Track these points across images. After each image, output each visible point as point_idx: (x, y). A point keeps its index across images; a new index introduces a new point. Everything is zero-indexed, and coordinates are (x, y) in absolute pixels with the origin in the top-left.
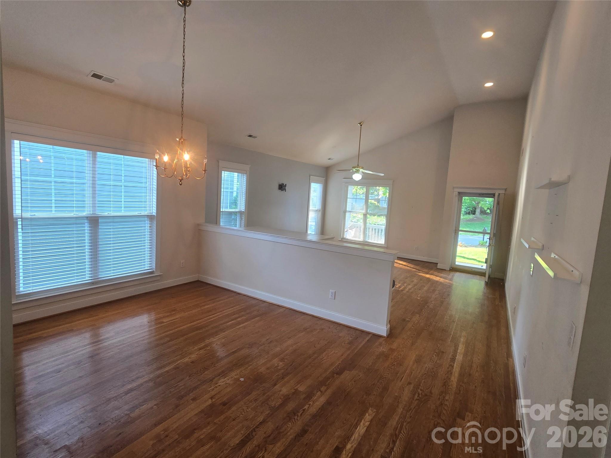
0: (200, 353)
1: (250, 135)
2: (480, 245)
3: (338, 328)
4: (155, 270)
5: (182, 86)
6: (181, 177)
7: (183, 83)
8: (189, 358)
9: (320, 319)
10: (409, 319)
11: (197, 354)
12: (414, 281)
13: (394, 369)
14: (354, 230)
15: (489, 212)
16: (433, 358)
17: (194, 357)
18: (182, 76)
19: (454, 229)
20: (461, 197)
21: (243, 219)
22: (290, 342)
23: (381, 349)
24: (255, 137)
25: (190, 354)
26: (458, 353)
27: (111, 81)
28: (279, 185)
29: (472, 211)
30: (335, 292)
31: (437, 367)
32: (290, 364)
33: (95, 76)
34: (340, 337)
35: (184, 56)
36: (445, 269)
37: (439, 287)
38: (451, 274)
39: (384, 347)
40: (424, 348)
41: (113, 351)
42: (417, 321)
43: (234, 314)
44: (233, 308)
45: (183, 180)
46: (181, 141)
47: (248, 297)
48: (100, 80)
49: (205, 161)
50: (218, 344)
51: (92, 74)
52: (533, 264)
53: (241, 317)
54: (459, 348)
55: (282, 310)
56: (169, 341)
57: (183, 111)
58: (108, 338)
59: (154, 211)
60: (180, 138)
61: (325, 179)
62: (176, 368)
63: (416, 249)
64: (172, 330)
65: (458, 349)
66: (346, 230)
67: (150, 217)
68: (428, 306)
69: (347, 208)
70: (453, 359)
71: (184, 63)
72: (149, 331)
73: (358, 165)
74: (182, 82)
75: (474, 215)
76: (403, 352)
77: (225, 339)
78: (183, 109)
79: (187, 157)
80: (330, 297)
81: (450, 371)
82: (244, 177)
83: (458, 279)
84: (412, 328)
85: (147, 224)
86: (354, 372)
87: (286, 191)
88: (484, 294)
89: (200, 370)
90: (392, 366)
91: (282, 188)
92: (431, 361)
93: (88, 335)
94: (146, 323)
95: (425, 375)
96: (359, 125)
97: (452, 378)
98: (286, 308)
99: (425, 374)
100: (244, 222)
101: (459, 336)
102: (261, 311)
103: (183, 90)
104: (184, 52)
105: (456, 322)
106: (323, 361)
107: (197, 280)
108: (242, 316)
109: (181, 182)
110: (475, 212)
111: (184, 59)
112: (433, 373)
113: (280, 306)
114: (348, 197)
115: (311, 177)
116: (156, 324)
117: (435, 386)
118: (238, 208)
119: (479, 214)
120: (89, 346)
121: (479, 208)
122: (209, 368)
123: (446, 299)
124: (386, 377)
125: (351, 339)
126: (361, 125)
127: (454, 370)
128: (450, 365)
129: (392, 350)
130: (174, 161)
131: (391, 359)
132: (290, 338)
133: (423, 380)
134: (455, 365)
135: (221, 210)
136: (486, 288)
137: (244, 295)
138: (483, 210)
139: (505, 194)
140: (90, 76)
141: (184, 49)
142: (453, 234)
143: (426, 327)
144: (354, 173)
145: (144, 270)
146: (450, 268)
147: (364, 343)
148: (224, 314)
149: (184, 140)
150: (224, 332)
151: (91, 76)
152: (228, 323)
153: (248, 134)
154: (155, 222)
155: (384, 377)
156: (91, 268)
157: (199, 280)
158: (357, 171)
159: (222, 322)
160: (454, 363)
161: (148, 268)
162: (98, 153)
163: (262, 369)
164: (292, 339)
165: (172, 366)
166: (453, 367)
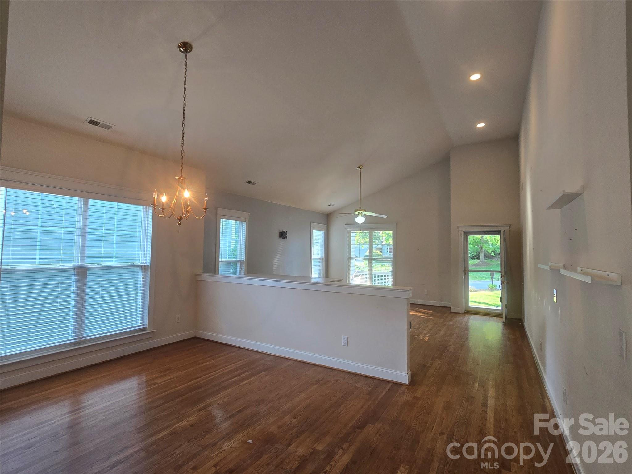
0: (200, 414)
1: (249, 181)
2: (490, 288)
3: (354, 379)
4: (147, 327)
5: (183, 126)
6: (180, 216)
7: (183, 123)
8: (188, 421)
9: (333, 369)
10: (430, 364)
11: (196, 416)
12: (429, 326)
13: (422, 419)
14: (360, 277)
15: (494, 255)
16: (463, 404)
17: (192, 419)
18: (183, 117)
19: (463, 269)
20: (466, 236)
21: (243, 269)
22: (302, 396)
23: (405, 398)
24: (254, 184)
25: (189, 416)
26: (489, 397)
27: (108, 127)
28: (280, 233)
29: (476, 255)
30: (348, 337)
31: (470, 414)
32: (304, 421)
33: (92, 122)
34: (357, 388)
35: (184, 98)
36: (459, 312)
37: (456, 330)
38: (466, 317)
39: (407, 396)
40: (451, 394)
41: (97, 419)
42: (439, 366)
43: (237, 370)
44: (235, 364)
45: (182, 219)
46: (181, 179)
47: (251, 352)
48: (96, 126)
49: (206, 199)
50: (220, 403)
51: (88, 120)
52: (555, 289)
53: (245, 373)
54: (489, 391)
55: (290, 363)
56: (164, 404)
57: (183, 150)
58: (91, 405)
59: (148, 261)
60: (179, 176)
61: (326, 225)
62: (172, 434)
63: (426, 293)
64: (166, 391)
65: (488, 393)
66: (351, 278)
67: (144, 268)
68: (448, 351)
69: (351, 255)
70: (485, 404)
71: (184, 104)
72: (139, 394)
73: (360, 208)
74: (183, 121)
75: (479, 260)
76: (428, 400)
77: (228, 398)
78: (183, 148)
79: (187, 194)
80: (343, 343)
81: (484, 417)
82: (244, 225)
83: (474, 322)
84: (435, 373)
85: (140, 275)
86: (378, 425)
87: (287, 239)
88: (504, 334)
89: (201, 434)
90: (419, 415)
91: (283, 236)
92: (462, 407)
93: (67, 403)
94: (137, 385)
95: (458, 423)
96: (358, 168)
97: (488, 425)
98: (294, 360)
99: (457, 421)
100: (244, 272)
101: (487, 379)
102: (267, 365)
103: (184, 130)
104: (185, 94)
105: (480, 365)
106: (341, 415)
107: (194, 336)
108: (247, 371)
109: (180, 222)
110: (479, 256)
111: (185, 101)
112: (466, 421)
113: (287, 359)
114: (351, 243)
115: (312, 224)
116: (148, 386)
117: (470, 434)
118: (238, 257)
119: (484, 258)
120: (69, 415)
121: (483, 252)
122: (211, 431)
123: (465, 342)
124: (414, 428)
125: (369, 389)
126: (360, 169)
127: (488, 415)
128: (483, 410)
129: (417, 399)
130: (173, 201)
131: (417, 407)
132: (302, 392)
133: (456, 430)
134: (488, 411)
135: (220, 260)
136: (505, 329)
137: (247, 350)
138: (487, 254)
139: (510, 230)
140: (86, 123)
141: (185, 91)
142: (463, 274)
143: (450, 372)
144: (357, 216)
145: (135, 327)
146: (464, 311)
147: (384, 392)
148: (225, 371)
149: (185, 178)
150: (227, 390)
151: (88, 123)
152: (231, 380)
153: (247, 180)
154: (149, 273)
155: (413, 428)
156: (75, 325)
157: (196, 336)
158: (360, 214)
159: (223, 379)
160: (487, 408)
161: (140, 324)
162: (91, 200)
163: (273, 429)
164: (304, 393)
165: (168, 431)
166: (486, 412)
